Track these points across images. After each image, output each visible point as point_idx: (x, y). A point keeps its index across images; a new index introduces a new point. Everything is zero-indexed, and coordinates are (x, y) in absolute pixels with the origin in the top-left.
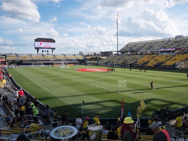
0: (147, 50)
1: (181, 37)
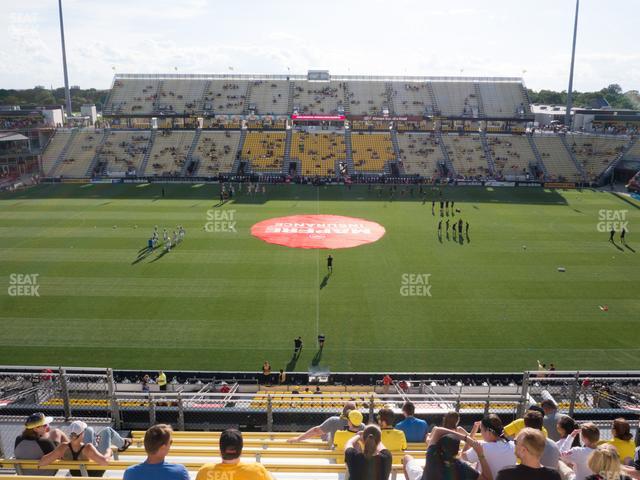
0: (244, 113)
1: (322, 76)
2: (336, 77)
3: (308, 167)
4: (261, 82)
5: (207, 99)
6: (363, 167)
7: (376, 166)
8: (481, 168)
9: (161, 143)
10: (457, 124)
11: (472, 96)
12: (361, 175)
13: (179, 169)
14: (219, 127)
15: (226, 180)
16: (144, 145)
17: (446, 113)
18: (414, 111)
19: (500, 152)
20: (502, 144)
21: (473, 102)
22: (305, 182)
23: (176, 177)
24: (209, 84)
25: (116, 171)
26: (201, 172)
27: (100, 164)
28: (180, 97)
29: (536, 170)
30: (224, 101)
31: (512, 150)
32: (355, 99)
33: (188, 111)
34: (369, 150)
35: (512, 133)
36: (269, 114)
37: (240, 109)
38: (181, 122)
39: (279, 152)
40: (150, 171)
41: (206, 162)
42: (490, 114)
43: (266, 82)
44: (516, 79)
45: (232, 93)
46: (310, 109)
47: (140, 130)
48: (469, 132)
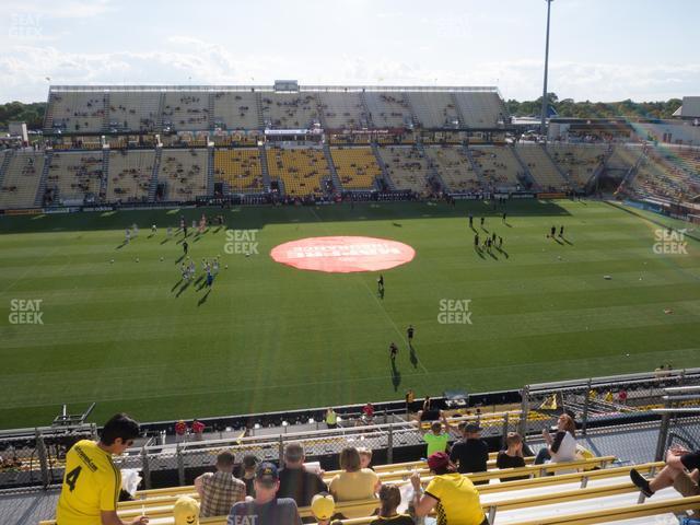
0: (210, 129)
1: (290, 87)
2: (305, 87)
3: (293, 186)
4: (223, 94)
5: (164, 113)
6: (350, 184)
7: (364, 182)
8: (472, 181)
9: (117, 164)
10: (438, 136)
11: (449, 106)
12: (350, 193)
13: (146, 194)
14: (181, 145)
15: (204, 204)
16: (98, 167)
17: (427, 125)
18: (395, 123)
19: (487, 163)
20: (487, 156)
21: (452, 113)
22: (292, 203)
23: (144, 202)
24: (164, 96)
25: (71, 199)
26: (173, 196)
27: (49, 191)
28: (133, 112)
29: (526, 182)
30: (186, 117)
31: (499, 162)
32: (329, 110)
33: (145, 127)
34: (354, 166)
35: (495, 144)
36: (238, 129)
37: (205, 124)
38: (135, 140)
39: (256, 170)
40: (112, 197)
41: (174, 184)
42: (472, 125)
43: (229, 93)
44: (491, 88)
45: (192, 106)
46: (283, 123)
47: (89, 150)
48: (452, 144)
